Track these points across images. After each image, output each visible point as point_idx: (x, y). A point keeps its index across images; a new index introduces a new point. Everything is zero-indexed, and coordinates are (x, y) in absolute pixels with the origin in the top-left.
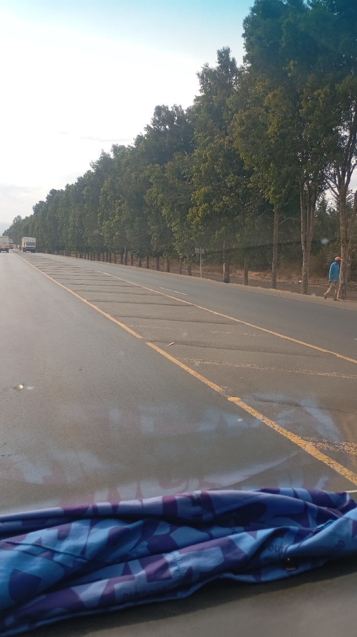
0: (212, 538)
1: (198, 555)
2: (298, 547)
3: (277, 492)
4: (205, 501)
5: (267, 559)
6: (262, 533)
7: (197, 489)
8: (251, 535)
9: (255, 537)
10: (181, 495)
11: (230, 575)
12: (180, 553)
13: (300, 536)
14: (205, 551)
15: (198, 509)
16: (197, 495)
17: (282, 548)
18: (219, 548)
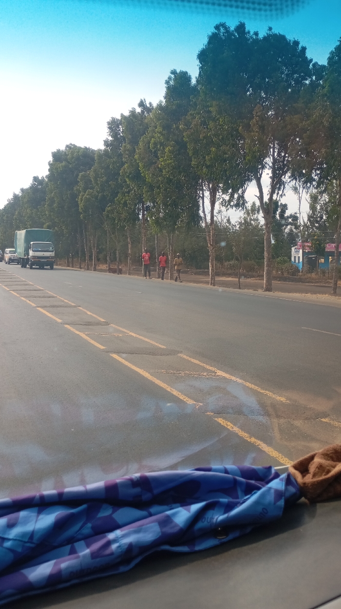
0: (151, 515)
1: (137, 531)
2: (227, 517)
3: (209, 470)
4: (144, 483)
5: (201, 529)
6: (195, 507)
7: (136, 473)
8: (186, 509)
9: (189, 511)
10: (122, 479)
11: (167, 547)
12: (122, 531)
13: (229, 507)
14: (144, 527)
15: (137, 490)
16: (136, 477)
17: (213, 519)
18: (156, 524)
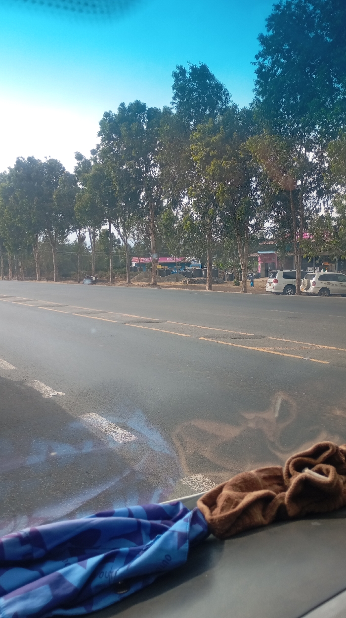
0: (43, 575)
1: (23, 598)
2: (127, 569)
3: (111, 514)
4: (35, 538)
5: (98, 587)
6: (92, 561)
7: (26, 527)
8: (81, 565)
9: (84, 566)
10: (7, 537)
11: (60, 612)
12: (6, 599)
14: (32, 591)
15: (27, 548)
16: (25, 533)
17: (112, 572)
18: (47, 586)
